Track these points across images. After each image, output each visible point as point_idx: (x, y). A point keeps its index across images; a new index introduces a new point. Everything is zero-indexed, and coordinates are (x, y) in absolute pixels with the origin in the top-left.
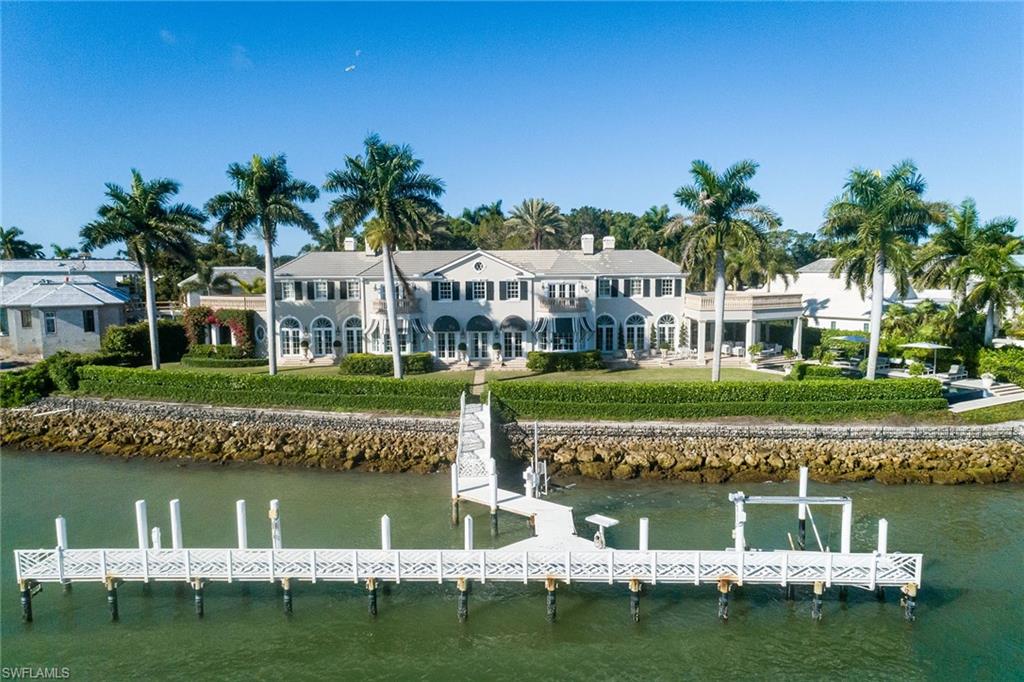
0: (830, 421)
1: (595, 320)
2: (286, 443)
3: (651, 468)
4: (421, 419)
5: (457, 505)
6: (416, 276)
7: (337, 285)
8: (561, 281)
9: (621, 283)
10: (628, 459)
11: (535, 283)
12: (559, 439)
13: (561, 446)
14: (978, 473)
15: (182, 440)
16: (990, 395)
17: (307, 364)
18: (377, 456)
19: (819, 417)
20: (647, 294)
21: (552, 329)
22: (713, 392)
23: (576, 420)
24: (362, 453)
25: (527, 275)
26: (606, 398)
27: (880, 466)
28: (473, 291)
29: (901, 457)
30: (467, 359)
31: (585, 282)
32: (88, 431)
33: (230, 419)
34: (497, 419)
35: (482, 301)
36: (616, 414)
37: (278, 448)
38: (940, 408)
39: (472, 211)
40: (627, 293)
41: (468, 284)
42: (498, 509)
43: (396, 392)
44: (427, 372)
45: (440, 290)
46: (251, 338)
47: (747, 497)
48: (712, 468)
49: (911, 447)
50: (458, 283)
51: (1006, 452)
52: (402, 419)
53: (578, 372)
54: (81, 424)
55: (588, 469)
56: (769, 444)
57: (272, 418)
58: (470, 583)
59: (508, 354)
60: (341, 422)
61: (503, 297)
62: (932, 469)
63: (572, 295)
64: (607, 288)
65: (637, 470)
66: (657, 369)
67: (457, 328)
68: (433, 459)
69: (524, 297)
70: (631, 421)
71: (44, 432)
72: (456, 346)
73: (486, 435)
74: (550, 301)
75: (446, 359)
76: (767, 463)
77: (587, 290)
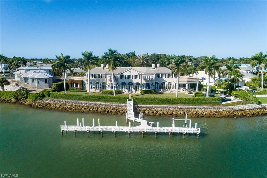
0: (198, 105)
1: (154, 83)
2: (94, 109)
3: (163, 114)
4: (119, 104)
5: (127, 120)
6: (117, 74)
7: (100, 75)
8: (147, 75)
9: (160, 75)
10: (159, 112)
11: (142, 75)
12: (146, 108)
13: (146, 110)
14: (223, 116)
15: (74, 108)
16: (233, 100)
17: (94, 92)
18: (111, 111)
19: (196, 105)
20: (166, 77)
21: (145, 85)
22: (176, 100)
23: (149, 105)
24: (109, 111)
25: (140, 74)
26: (155, 100)
27: (206, 114)
28: (129, 77)
29: (210, 112)
30: (128, 91)
31: (152, 75)
32: (55, 106)
33: (82, 103)
34: (134, 104)
35: (131, 79)
36: (157, 104)
37: (93, 109)
38: (220, 103)
39: (128, 54)
40: (162, 77)
41: (128, 75)
42: (134, 121)
43: (114, 99)
44: (120, 94)
45: (122, 77)
46: (83, 86)
47: (174, 119)
48: (174, 114)
49: (212, 111)
50: (126, 75)
51: (230, 112)
52: (116, 104)
53: (151, 94)
54: (53, 104)
55: (151, 114)
56: (186, 110)
57: (90, 104)
58: (130, 132)
59: (136, 90)
60: (104, 105)
61: (135, 78)
62: (215, 115)
63: (150, 78)
64: (157, 76)
65: (160, 114)
66: (167, 94)
67: (126, 84)
68: (122, 112)
69: (140, 78)
70: (160, 105)
71: (46, 105)
72: (125, 88)
73: (132, 108)
74: (145, 79)
75: (123, 91)
76: (185, 113)
77: (153, 77)
